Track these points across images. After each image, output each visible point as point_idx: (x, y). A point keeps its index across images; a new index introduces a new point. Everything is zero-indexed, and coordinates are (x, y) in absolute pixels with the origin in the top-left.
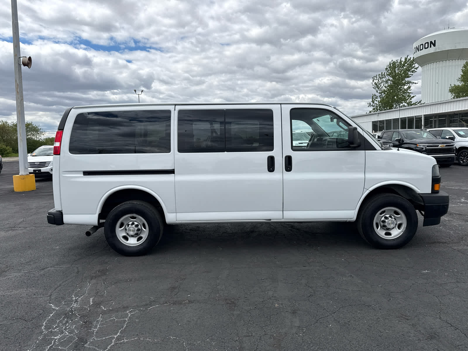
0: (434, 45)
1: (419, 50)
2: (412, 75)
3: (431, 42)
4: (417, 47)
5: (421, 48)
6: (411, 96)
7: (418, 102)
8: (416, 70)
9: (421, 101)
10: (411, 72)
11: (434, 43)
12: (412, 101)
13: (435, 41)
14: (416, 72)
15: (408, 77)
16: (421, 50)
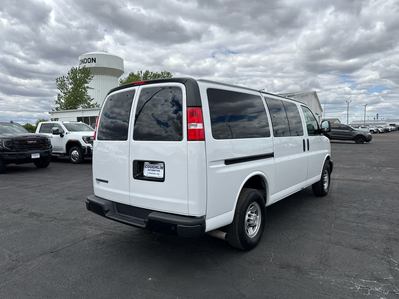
0: (95, 62)
1: (84, 63)
2: (90, 82)
3: (93, 59)
4: (82, 60)
5: (85, 62)
6: (91, 99)
7: (95, 103)
8: (92, 78)
9: (97, 102)
10: (89, 79)
11: (94, 60)
12: (90, 102)
13: (95, 58)
14: (92, 79)
15: (87, 83)
16: (85, 63)
